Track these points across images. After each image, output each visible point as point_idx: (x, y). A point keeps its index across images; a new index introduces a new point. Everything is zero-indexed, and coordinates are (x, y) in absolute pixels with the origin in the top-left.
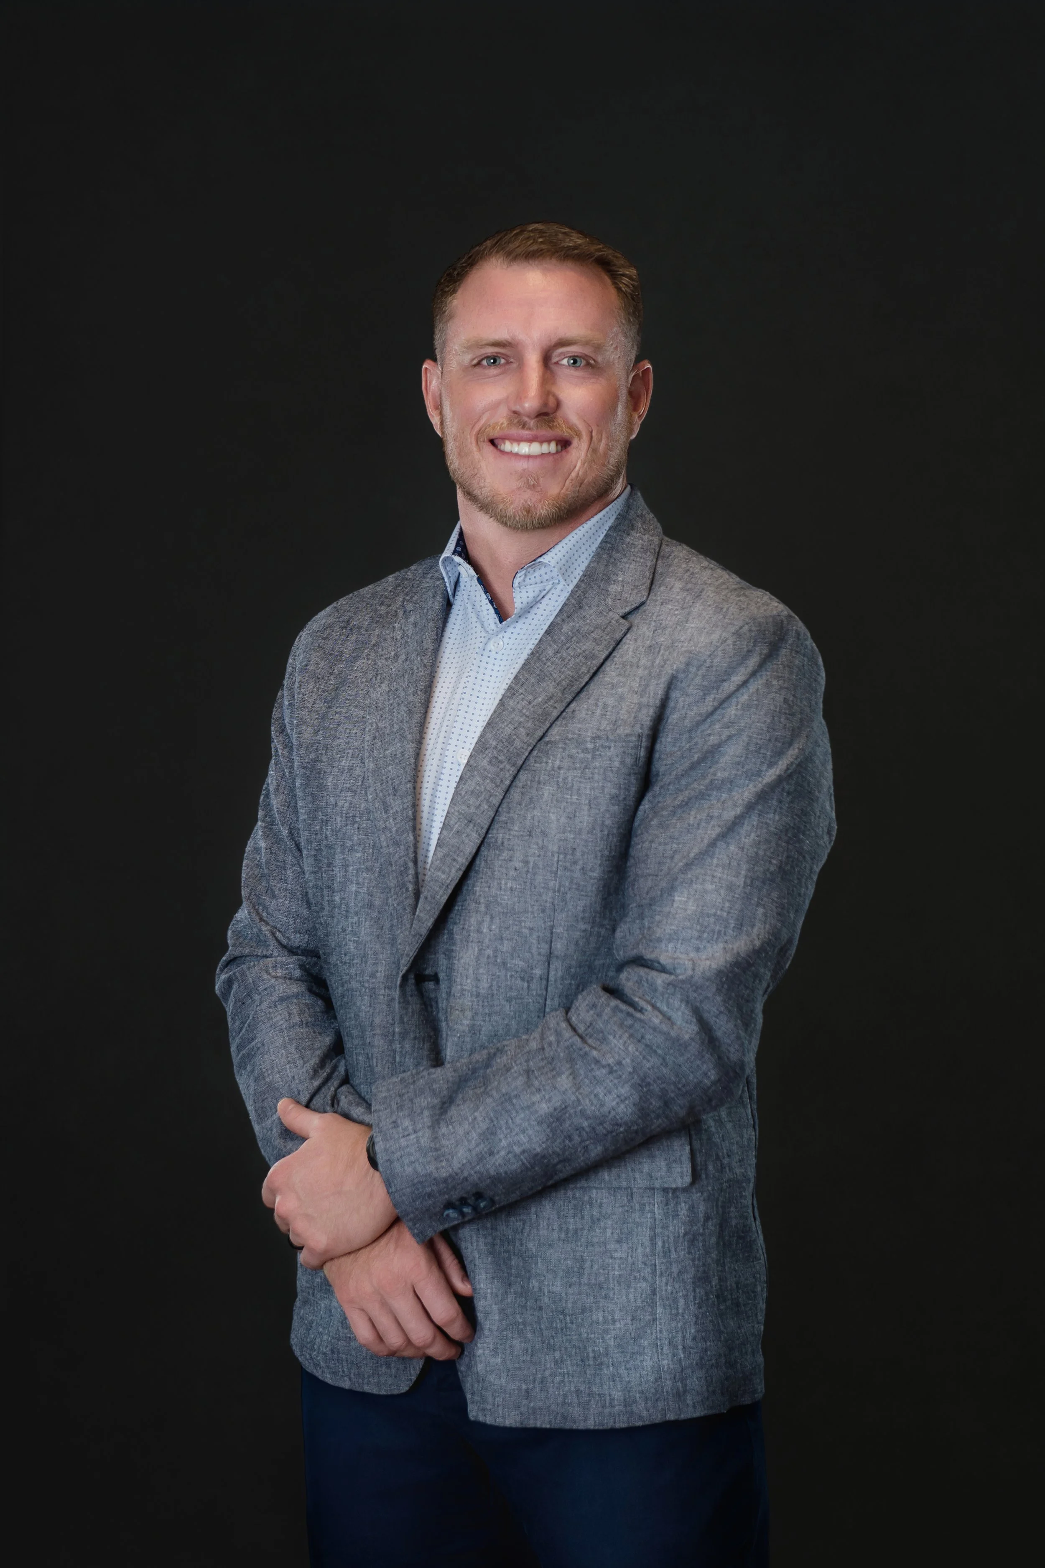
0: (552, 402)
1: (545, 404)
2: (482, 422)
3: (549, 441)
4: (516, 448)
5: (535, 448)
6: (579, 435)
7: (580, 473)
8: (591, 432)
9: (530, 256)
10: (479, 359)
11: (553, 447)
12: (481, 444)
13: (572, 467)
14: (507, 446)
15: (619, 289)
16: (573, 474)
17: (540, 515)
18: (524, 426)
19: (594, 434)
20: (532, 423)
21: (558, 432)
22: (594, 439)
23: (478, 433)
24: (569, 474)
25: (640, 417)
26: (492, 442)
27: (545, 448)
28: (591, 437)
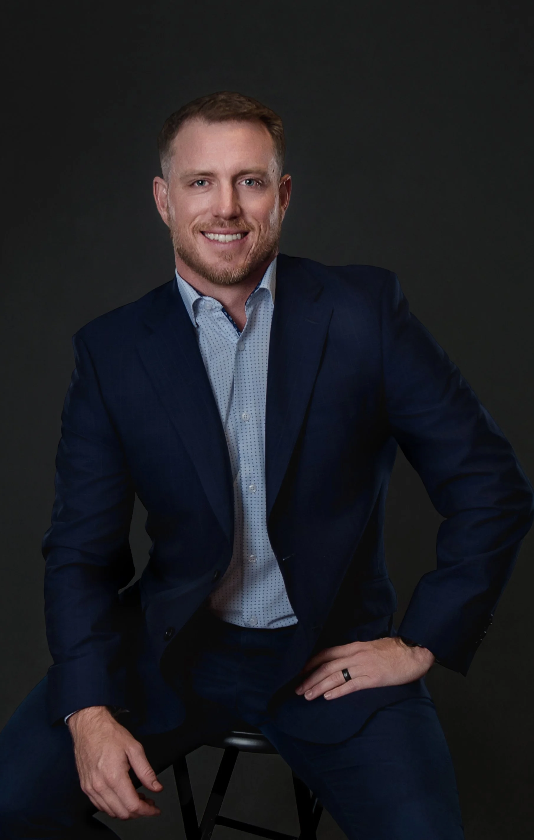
0: (238, 210)
1: (235, 211)
2: (196, 221)
3: (236, 233)
4: (217, 237)
5: (229, 238)
6: (253, 229)
7: (255, 251)
8: (260, 226)
9: (222, 118)
10: (193, 182)
11: (239, 236)
12: (196, 235)
13: (250, 247)
14: (212, 236)
15: (272, 134)
16: (251, 251)
17: (234, 277)
18: (222, 225)
19: (262, 227)
20: (226, 223)
21: (241, 228)
22: (262, 231)
23: (193, 228)
24: (249, 252)
25: (285, 209)
26: (203, 233)
27: (234, 237)
28: (260, 229)
